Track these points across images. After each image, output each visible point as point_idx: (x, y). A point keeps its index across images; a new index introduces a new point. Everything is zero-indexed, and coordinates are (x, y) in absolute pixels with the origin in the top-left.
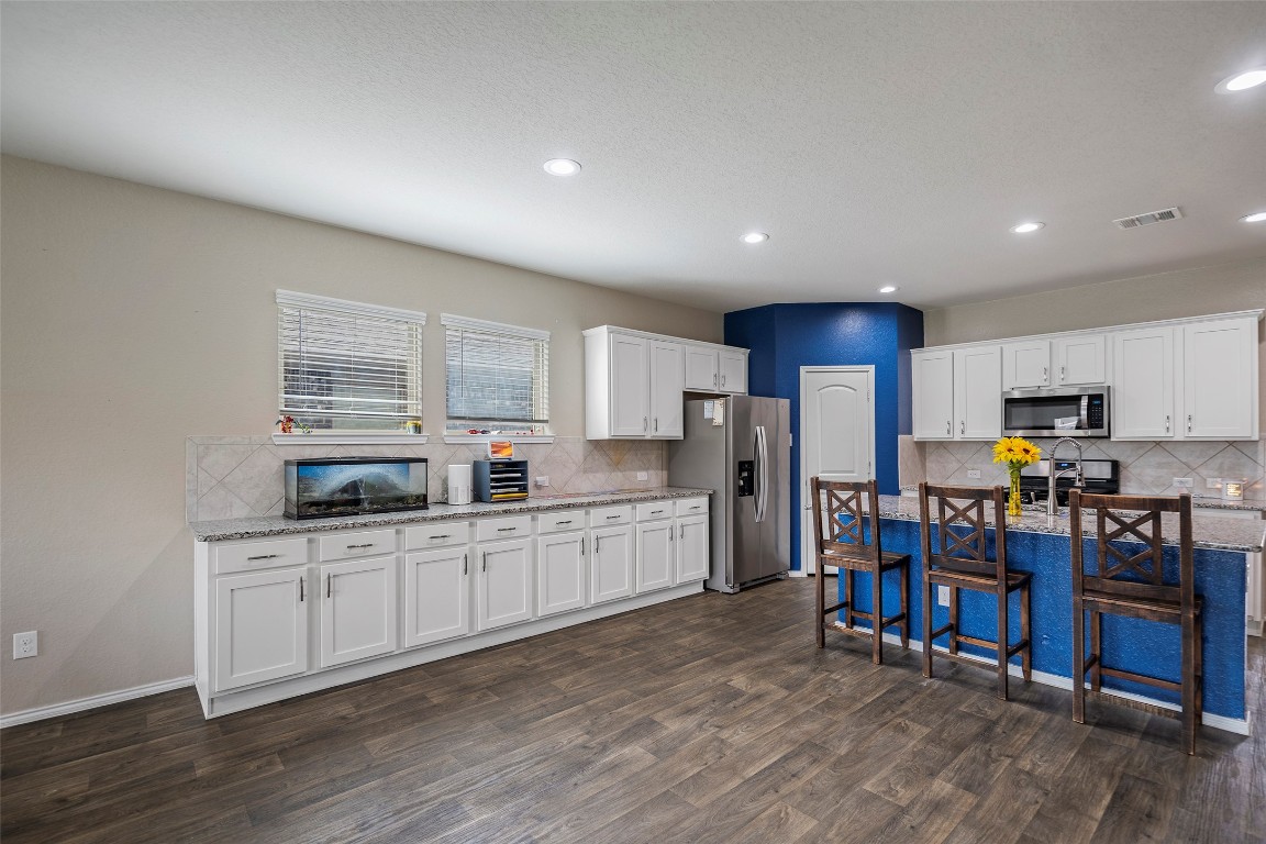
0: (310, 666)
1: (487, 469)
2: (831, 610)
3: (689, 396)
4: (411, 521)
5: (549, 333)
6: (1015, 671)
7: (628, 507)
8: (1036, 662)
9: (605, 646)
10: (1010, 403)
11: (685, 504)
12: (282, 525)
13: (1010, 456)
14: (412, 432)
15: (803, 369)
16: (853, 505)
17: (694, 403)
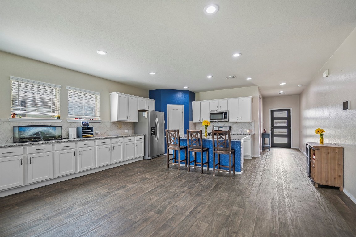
0: (24, 184)
1: (81, 129)
2: (171, 160)
3: (139, 111)
4: (58, 142)
5: (99, 93)
6: (205, 168)
7: (122, 138)
8: (209, 166)
9: (115, 173)
10: (211, 114)
11: (137, 138)
12: (12, 144)
13: (205, 124)
14: (57, 118)
15: (168, 105)
16: (174, 135)
17: (140, 113)
